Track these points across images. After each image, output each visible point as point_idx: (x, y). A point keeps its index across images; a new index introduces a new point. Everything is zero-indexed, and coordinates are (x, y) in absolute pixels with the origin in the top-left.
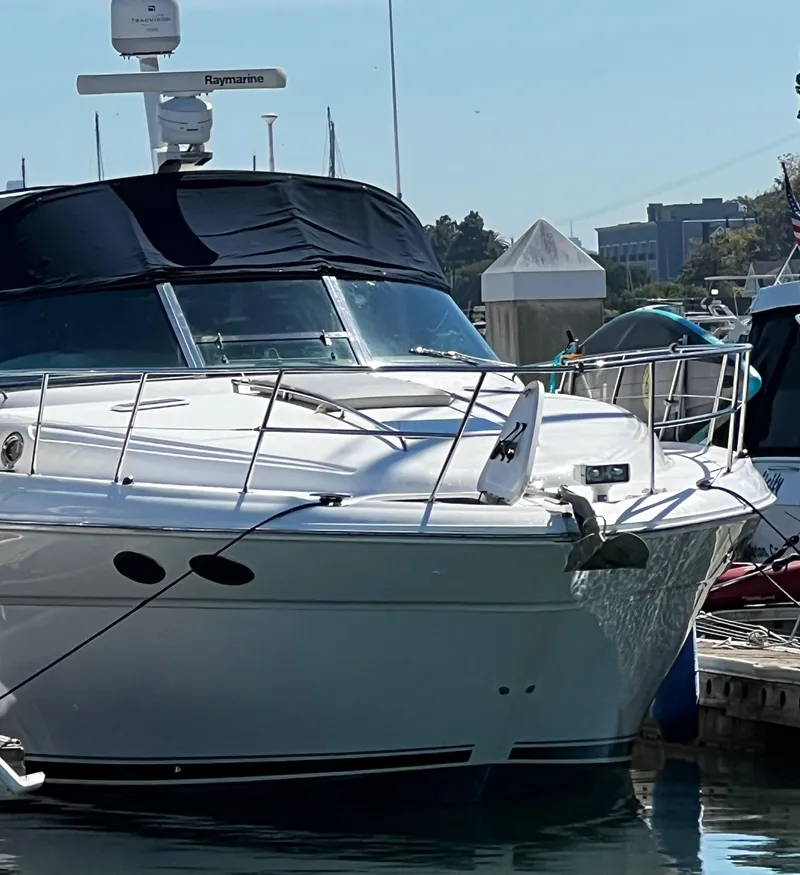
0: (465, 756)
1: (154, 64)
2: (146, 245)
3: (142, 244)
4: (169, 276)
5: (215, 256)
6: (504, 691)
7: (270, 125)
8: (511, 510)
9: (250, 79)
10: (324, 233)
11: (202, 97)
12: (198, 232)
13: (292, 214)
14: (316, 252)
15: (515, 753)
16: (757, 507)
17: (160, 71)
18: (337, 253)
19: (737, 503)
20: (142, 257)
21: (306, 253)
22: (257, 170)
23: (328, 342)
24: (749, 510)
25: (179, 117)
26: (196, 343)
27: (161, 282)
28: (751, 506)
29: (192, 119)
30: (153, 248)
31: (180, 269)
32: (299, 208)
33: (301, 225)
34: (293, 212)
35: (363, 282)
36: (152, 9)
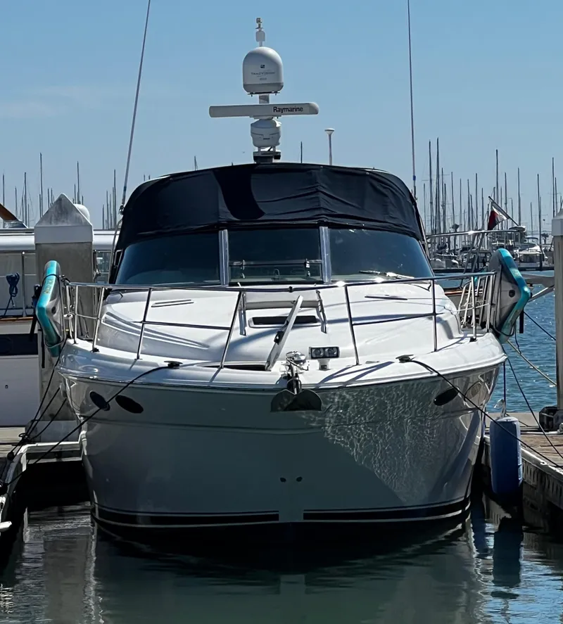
0: (276, 517)
1: (267, 99)
2: (223, 207)
3: (220, 208)
4: (229, 225)
5: (262, 214)
6: (283, 480)
7: (330, 136)
8: (271, 374)
9: (296, 109)
10: (335, 201)
11: (275, 119)
12: (257, 200)
13: (317, 189)
14: (323, 212)
15: (306, 516)
16: (441, 373)
17: (270, 103)
18: (339, 213)
19: (425, 370)
20: (217, 214)
21: (317, 212)
22: (303, 162)
23: (308, 266)
24: (435, 374)
25: (258, 131)
26: (229, 266)
27: (223, 229)
28: (436, 372)
29: (266, 132)
30: (226, 209)
31: (236, 221)
32: (324, 185)
33: (321, 195)
34: (318, 188)
35: (346, 230)
36: (263, 67)
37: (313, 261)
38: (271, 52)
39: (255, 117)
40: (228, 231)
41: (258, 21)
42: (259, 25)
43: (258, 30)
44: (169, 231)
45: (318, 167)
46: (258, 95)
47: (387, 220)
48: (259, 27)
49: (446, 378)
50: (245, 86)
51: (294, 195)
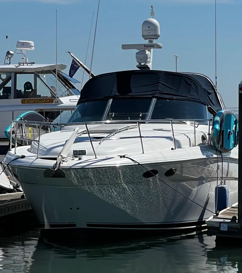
0: (75, 225)
1: (152, 41)
2: (115, 89)
3: (114, 89)
4: (114, 98)
5: (131, 92)
7: (176, 58)
9: (152, 46)
11: (146, 50)
14: (158, 92)
18: (166, 92)
20: (111, 92)
23: (141, 115)
24: (137, 164)
25: (138, 56)
26: (107, 115)
27: (111, 99)
28: (138, 163)
29: (141, 56)
30: (116, 90)
31: (118, 95)
32: (162, 80)
33: (160, 84)
34: (160, 81)
35: (166, 100)
36: (149, 27)
37: (144, 113)
38: (155, 21)
39: (138, 49)
40: (113, 100)
41: (152, 7)
42: (152, 9)
43: (152, 11)
44: (91, 99)
45: (162, 72)
46: (148, 40)
47: (189, 96)
48: (152, 10)
49: (143, 166)
50: (143, 36)
51: (149, 84)
